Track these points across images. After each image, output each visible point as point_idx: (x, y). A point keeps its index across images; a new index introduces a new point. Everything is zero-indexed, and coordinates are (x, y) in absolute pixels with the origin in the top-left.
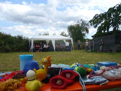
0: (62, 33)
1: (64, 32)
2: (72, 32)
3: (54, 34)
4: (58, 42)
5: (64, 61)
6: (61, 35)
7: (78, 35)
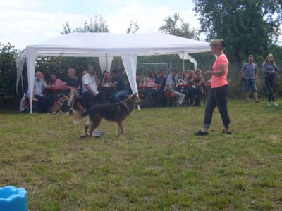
0: (170, 21)
1: (177, 18)
2: (216, 18)
3: (133, 27)
4: (154, 65)
5: (184, 158)
6: (162, 28)
7: (246, 28)
